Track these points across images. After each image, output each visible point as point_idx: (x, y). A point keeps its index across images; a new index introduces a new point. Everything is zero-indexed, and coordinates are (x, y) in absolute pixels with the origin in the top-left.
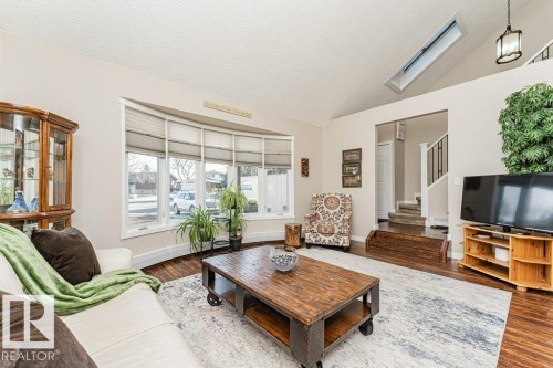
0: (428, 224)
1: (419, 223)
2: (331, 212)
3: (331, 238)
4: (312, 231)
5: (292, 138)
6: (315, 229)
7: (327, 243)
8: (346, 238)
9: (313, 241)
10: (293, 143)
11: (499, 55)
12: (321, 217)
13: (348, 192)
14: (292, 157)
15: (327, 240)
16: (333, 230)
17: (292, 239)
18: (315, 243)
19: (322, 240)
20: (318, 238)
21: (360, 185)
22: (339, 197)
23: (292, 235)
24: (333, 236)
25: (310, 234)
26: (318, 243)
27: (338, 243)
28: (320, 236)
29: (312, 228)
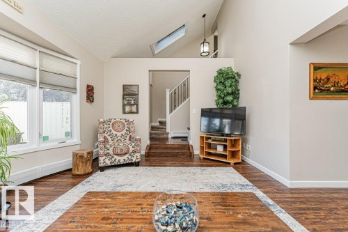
0: (170, 136)
1: (165, 136)
2: (119, 134)
3: (125, 157)
4: (108, 155)
5: (78, 62)
6: (111, 152)
7: (122, 162)
8: (138, 155)
9: (108, 163)
10: (78, 66)
11: (202, 51)
12: (110, 139)
13: (131, 117)
14: (78, 81)
15: (122, 159)
16: (128, 150)
17: (82, 166)
18: (109, 165)
19: (117, 161)
20: (113, 159)
21: (137, 112)
22: (124, 121)
23: (83, 162)
24: (127, 155)
25: (104, 157)
26: (113, 164)
27: (132, 160)
28: (116, 157)
29: (108, 151)
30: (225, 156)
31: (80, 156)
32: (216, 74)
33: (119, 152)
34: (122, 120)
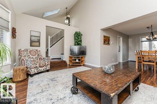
5: (10, 12)
6: (38, 66)
10: (10, 14)
11: (66, 22)
15: (42, 69)
16: (46, 64)
17: (23, 75)
18: (36, 72)
19: (40, 70)
20: (38, 70)
21: (40, 46)
22: (35, 50)
23: (23, 73)
24: (45, 67)
25: (34, 69)
26: (38, 72)
27: (47, 69)
28: (39, 68)
29: (36, 66)
30: (80, 63)
31: (22, 70)
32: (75, 33)
33: (41, 65)
34: (34, 50)
